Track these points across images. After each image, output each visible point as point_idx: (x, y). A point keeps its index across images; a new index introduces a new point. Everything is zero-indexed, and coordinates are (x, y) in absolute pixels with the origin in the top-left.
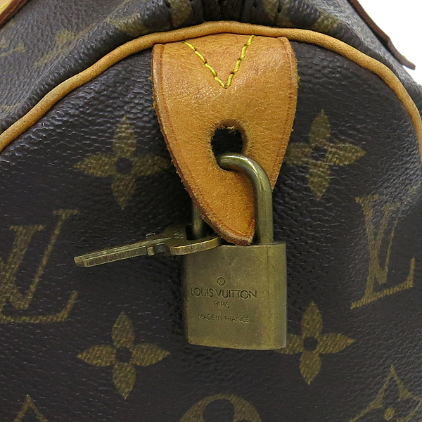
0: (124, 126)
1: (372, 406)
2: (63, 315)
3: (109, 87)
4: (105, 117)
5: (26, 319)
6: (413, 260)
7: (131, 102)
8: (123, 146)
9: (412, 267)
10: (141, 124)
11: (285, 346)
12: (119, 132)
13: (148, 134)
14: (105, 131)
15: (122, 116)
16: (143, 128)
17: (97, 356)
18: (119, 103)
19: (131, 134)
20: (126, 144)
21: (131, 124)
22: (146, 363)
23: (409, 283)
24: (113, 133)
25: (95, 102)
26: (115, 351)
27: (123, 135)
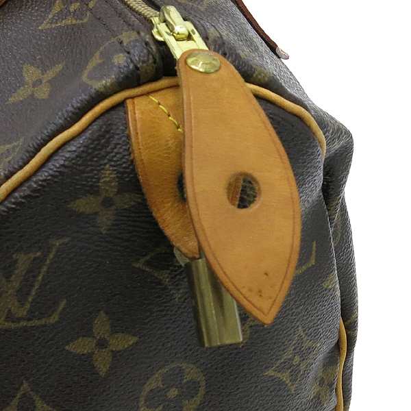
0: (108, 172)
1: (285, 357)
2: (55, 318)
3: (94, 141)
4: (91, 165)
5: (24, 323)
6: (315, 242)
7: (112, 152)
8: (107, 188)
9: (314, 248)
10: (122, 170)
11: (241, 340)
12: (104, 177)
13: (127, 177)
14: (93, 177)
15: (105, 164)
16: (123, 173)
17: (81, 346)
18: (103, 153)
19: (114, 178)
20: (110, 186)
21: (114, 170)
22: (120, 348)
23: (313, 262)
24: (99, 179)
25: (84, 155)
26: (95, 341)
27: (108, 179)
